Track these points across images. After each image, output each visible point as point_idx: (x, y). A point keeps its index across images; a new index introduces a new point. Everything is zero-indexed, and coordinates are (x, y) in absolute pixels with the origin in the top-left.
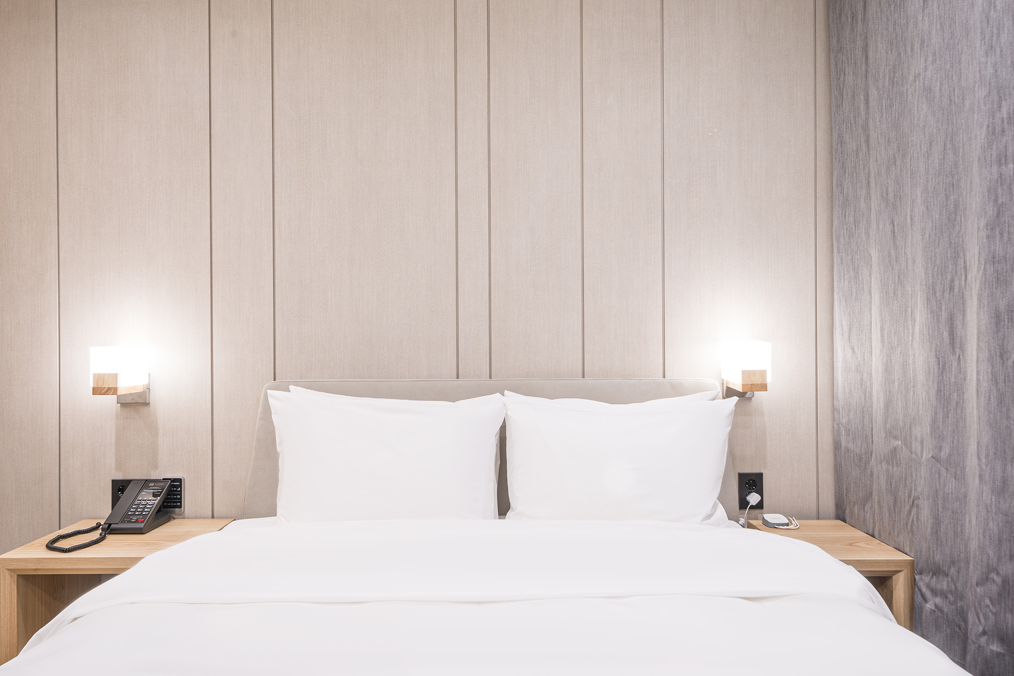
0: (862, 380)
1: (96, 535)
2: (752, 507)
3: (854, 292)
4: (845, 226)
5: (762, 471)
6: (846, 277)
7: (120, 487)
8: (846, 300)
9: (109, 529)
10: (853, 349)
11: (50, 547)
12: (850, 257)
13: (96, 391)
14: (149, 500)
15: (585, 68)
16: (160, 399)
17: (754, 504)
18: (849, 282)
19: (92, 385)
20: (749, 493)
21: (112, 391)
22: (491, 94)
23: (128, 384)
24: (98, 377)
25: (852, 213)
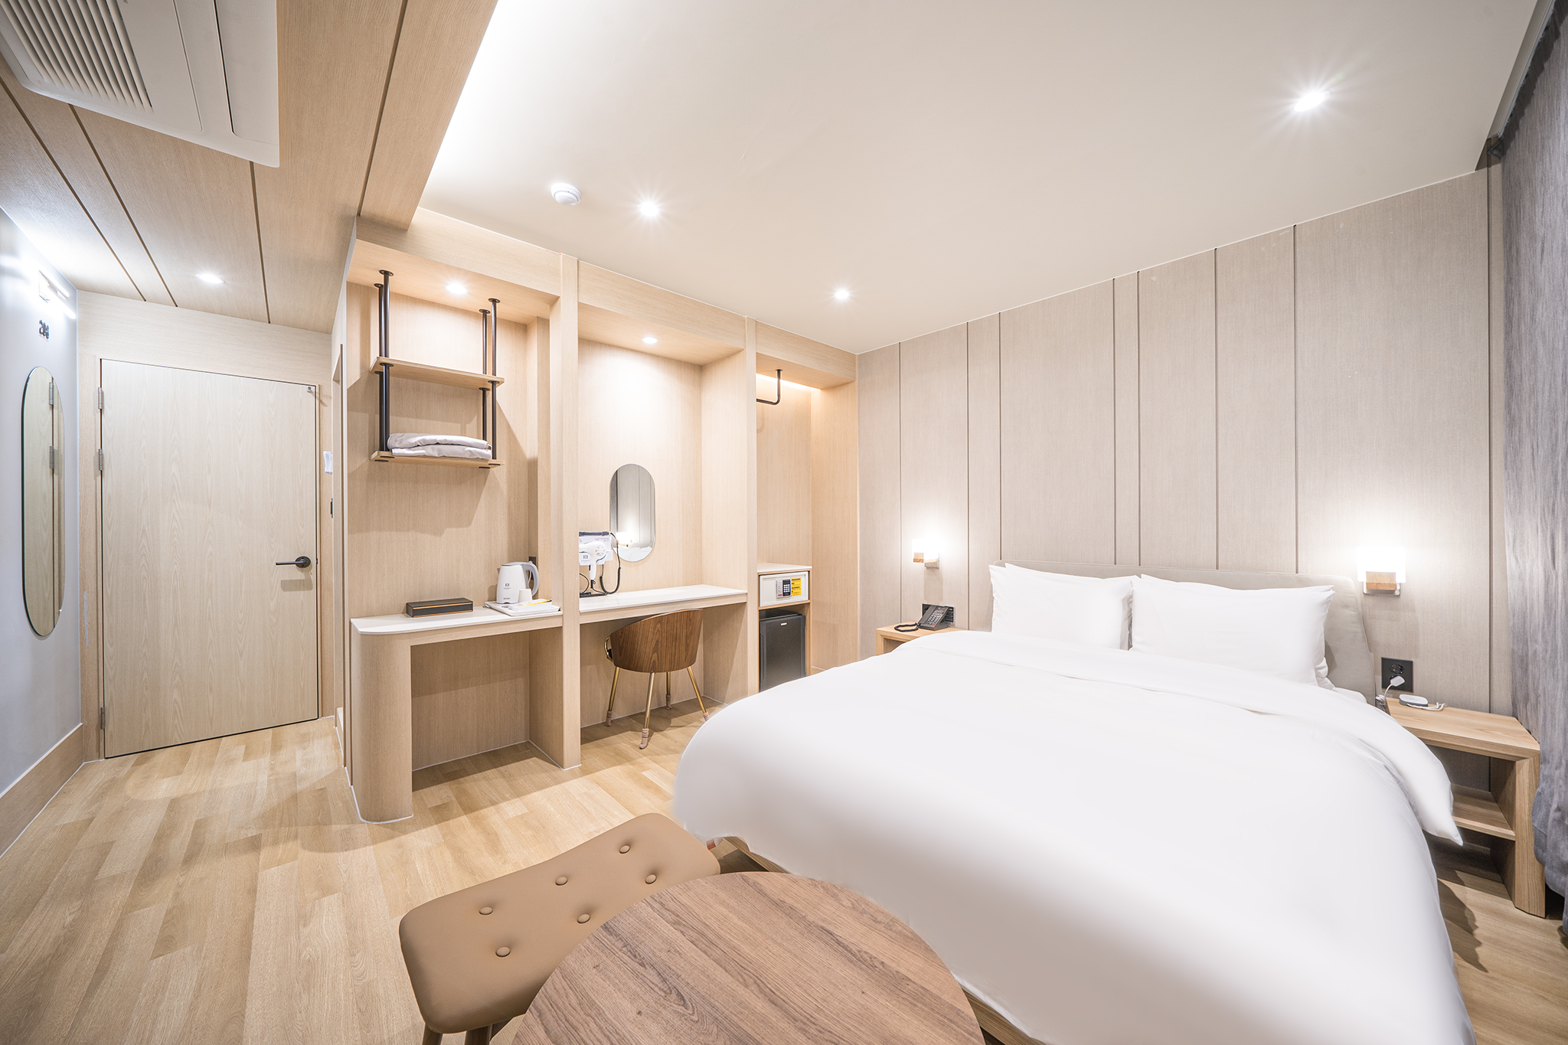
0: (1523, 587)
1: (914, 627)
2: (1393, 688)
3: (1518, 506)
4: (1511, 445)
5: (1413, 660)
6: (1512, 491)
7: (926, 608)
8: (1511, 512)
9: (919, 626)
10: (1517, 559)
11: (896, 628)
12: (1515, 474)
13: (915, 560)
14: (939, 616)
15: (1219, 346)
16: (944, 566)
17: (1396, 685)
18: (1514, 496)
19: (913, 558)
20: (1395, 676)
21: (921, 561)
22: (1141, 379)
23: (929, 558)
24: (916, 554)
25: (1518, 433)
